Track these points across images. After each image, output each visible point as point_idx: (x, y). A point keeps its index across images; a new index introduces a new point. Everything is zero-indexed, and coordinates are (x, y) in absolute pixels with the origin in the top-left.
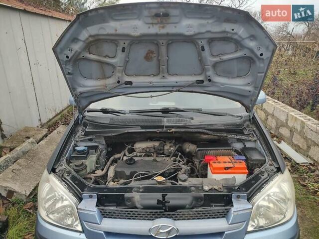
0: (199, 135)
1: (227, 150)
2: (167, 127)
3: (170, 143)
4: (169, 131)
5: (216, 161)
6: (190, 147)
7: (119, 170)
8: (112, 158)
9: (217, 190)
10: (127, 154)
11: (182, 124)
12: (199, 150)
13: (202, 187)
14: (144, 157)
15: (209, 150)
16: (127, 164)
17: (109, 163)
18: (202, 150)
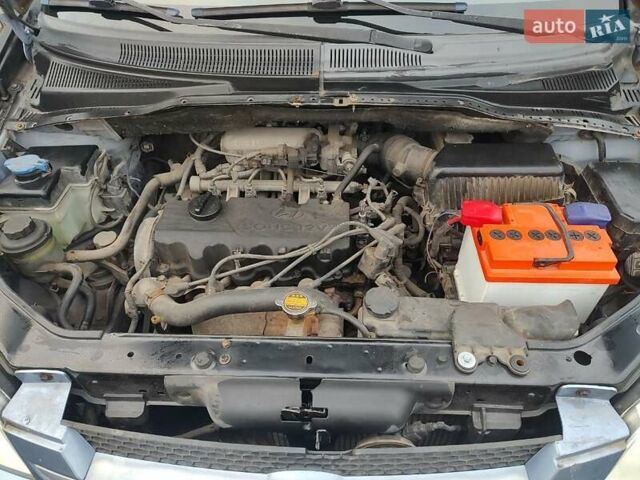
0: (446, 116)
1: (542, 175)
2: (329, 85)
3: (342, 134)
4: (336, 103)
5: (504, 228)
6: (408, 157)
7: (167, 239)
8: (151, 185)
9: (505, 367)
10: (200, 168)
11: (387, 73)
12: (441, 176)
13: (452, 352)
14: (257, 177)
15: (477, 175)
16: (195, 218)
17: (139, 206)
18: (451, 175)
